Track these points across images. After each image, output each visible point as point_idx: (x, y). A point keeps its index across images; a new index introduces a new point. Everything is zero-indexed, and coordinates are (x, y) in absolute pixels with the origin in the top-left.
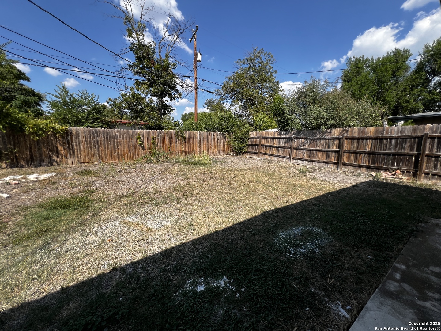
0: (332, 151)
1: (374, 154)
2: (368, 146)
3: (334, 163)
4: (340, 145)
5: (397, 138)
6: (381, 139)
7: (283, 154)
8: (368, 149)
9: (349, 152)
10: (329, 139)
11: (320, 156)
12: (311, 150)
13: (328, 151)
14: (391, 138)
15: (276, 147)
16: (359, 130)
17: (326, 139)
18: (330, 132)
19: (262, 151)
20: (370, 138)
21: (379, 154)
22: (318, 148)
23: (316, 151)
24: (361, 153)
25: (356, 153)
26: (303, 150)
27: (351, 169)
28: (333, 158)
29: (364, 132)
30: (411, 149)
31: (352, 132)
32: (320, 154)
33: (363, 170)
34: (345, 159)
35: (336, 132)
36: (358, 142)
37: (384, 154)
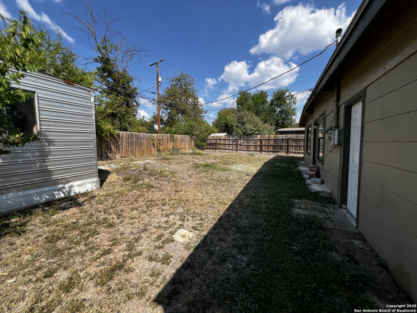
0: (258, 145)
1: (274, 146)
2: (272, 143)
3: (259, 151)
4: (261, 143)
5: (281, 140)
6: (276, 140)
7: (232, 148)
8: (272, 144)
9: (265, 146)
10: (256, 140)
11: (252, 148)
12: (247, 146)
13: (256, 146)
14: (279, 140)
15: (228, 144)
16: (268, 136)
17: (254, 140)
18: (256, 137)
19: (218, 147)
20: (272, 139)
21: (276, 146)
22: (251, 144)
23: (250, 145)
24: (270, 146)
25: (268, 146)
26: (244, 145)
27: (266, 153)
28: (258, 149)
29: (270, 137)
30: (286, 144)
31: (265, 136)
32: (252, 147)
33: (271, 153)
34: (264, 149)
35: (259, 137)
36: (268, 141)
37: (277, 146)
